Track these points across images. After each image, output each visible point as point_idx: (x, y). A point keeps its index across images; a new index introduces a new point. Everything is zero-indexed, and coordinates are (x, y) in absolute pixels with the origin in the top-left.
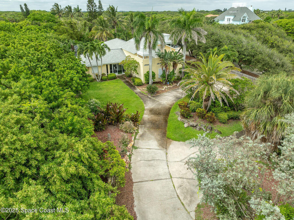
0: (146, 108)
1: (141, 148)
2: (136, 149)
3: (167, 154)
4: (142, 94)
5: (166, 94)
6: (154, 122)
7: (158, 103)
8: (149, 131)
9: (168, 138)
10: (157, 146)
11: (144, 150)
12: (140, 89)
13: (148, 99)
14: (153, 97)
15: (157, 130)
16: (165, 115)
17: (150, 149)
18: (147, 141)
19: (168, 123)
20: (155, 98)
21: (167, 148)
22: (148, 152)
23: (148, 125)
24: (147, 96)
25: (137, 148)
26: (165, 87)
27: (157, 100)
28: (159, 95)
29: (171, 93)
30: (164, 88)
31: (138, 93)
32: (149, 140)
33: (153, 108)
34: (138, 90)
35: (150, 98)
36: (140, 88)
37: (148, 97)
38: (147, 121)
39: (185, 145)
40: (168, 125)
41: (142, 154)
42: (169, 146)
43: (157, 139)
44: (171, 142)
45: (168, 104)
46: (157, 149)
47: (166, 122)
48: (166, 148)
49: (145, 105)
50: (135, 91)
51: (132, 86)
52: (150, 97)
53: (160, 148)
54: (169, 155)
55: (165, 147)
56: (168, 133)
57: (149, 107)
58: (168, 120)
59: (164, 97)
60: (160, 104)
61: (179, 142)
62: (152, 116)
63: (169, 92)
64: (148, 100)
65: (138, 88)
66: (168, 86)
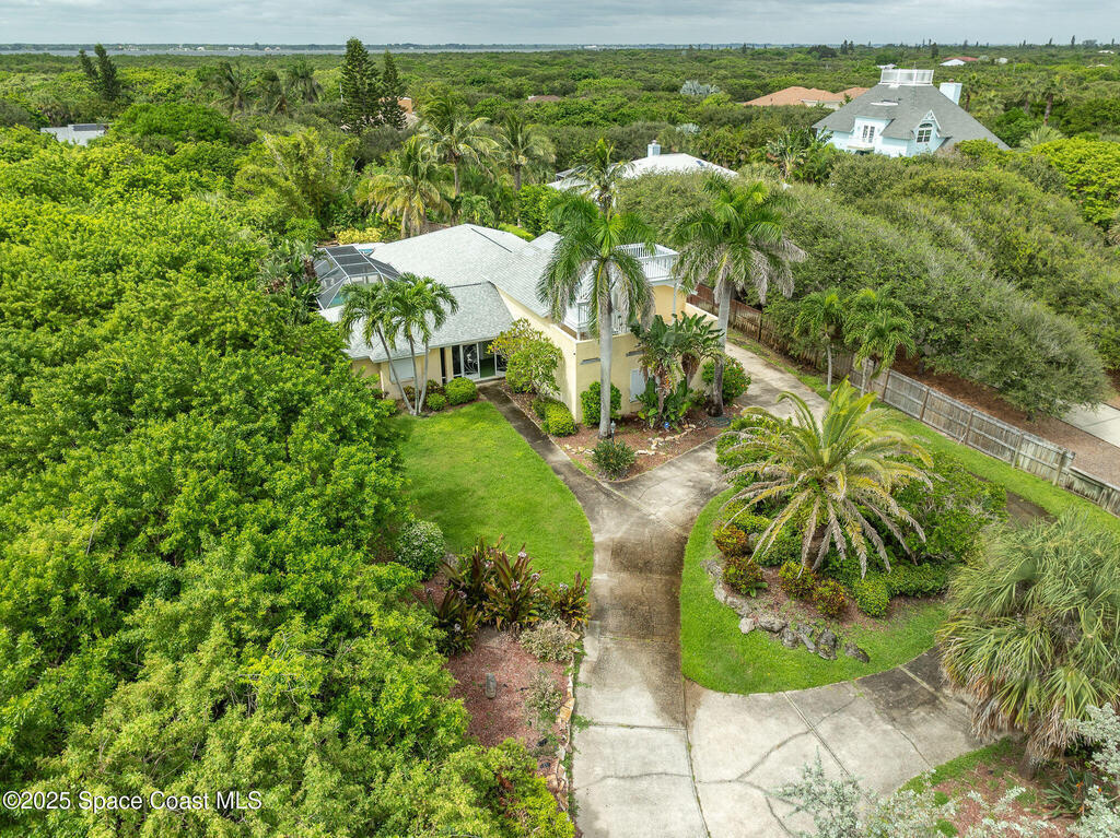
0: (598, 538)
1: (602, 725)
2: (585, 730)
3: (689, 747)
4: (579, 474)
5: (661, 473)
6: (632, 604)
7: (637, 514)
8: (620, 645)
9: (686, 678)
10: (654, 712)
11: (612, 732)
12: (566, 451)
13: (603, 498)
14: (619, 486)
15: (647, 641)
16: (667, 573)
17: (632, 727)
18: (617, 690)
19: (682, 609)
20: (627, 492)
21: (690, 724)
22: (625, 741)
23: (612, 620)
24: (597, 484)
25: (586, 724)
26: (657, 441)
27: (633, 501)
28: (637, 480)
29: (679, 467)
30: (653, 447)
31: (563, 469)
32: (623, 688)
33: (621, 538)
34: (563, 453)
35: (608, 494)
36: (568, 446)
37: (600, 488)
38: (608, 600)
39: (749, 709)
40: (683, 617)
41: (607, 751)
42: (695, 712)
43: (648, 683)
44: (699, 695)
45: (672, 522)
46: (656, 728)
47: (674, 605)
48: (686, 724)
49: (592, 527)
50: (552, 458)
51: (538, 438)
52: (606, 485)
53: (663, 720)
54: (697, 753)
55: (680, 717)
56: (685, 655)
57: (608, 536)
58: (680, 596)
59: (658, 488)
60: (645, 521)
61: (727, 697)
62: (624, 575)
63: (672, 464)
64: (600, 503)
65: (560, 444)
66: (668, 438)
